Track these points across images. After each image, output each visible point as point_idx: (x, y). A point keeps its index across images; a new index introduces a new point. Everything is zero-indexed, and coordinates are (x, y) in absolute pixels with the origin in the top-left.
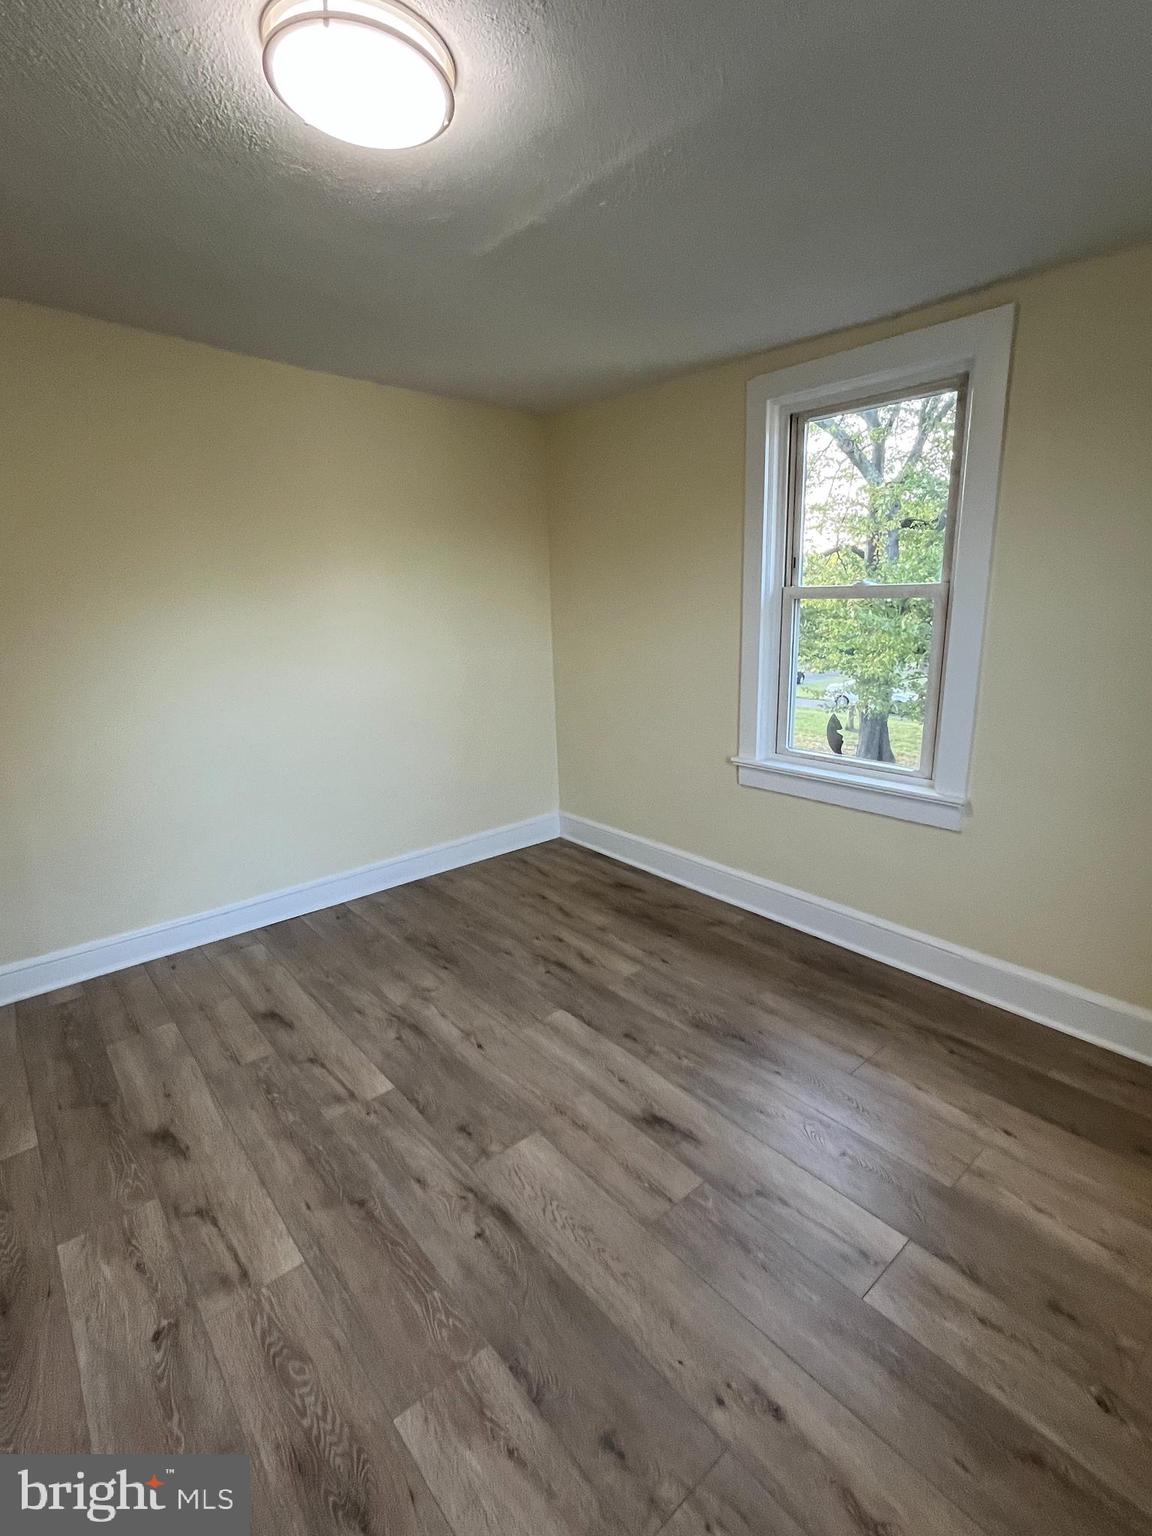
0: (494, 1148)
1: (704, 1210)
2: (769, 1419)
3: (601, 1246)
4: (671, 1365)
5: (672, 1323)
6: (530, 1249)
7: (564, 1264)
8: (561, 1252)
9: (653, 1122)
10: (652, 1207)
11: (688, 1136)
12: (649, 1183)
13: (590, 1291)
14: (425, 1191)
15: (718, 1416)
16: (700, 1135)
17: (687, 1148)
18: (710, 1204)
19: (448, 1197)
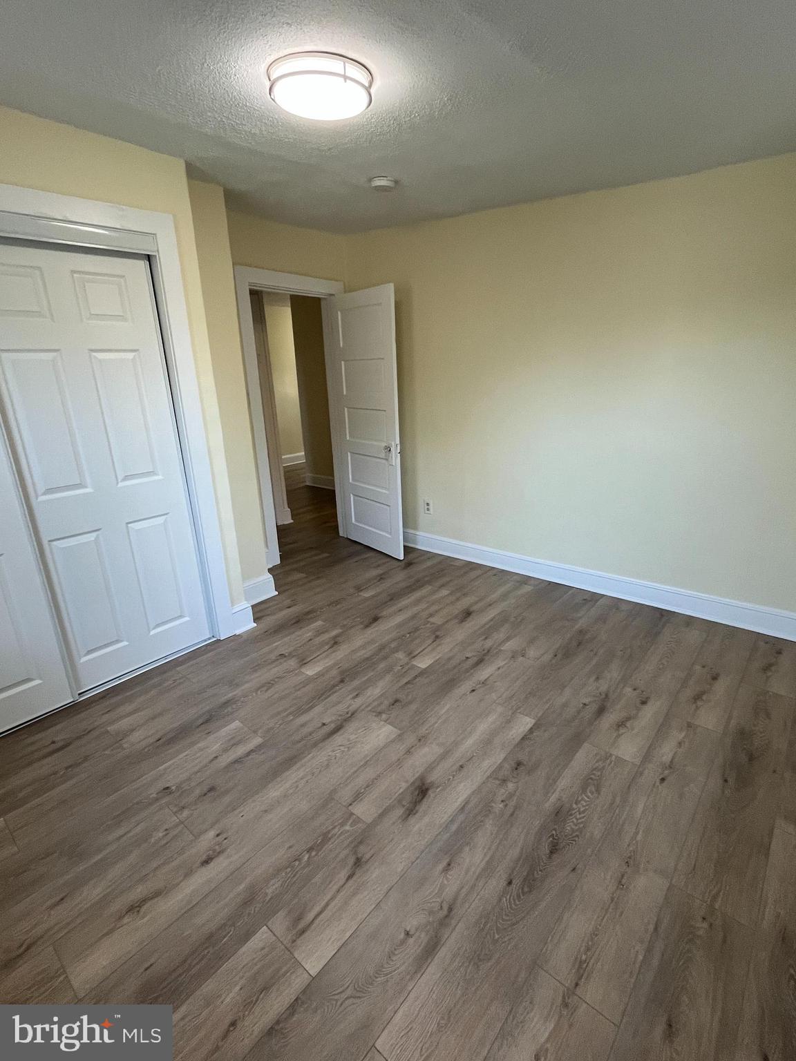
0: (384, 716)
1: (342, 825)
2: (204, 857)
3: (315, 775)
4: (242, 811)
5: (266, 811)
6: (315, 745)
7: (306, 759)
8: (313, 757)
9: (422, 791)
10: (346, 794)
11: (411, 812)
12: (363, 793)
13: (287, 773)
14: (351, 699)
15: (212, 833)
16: (412, 820)
17: (399, 812)
18: (347, 828)
19: (348, 707)
